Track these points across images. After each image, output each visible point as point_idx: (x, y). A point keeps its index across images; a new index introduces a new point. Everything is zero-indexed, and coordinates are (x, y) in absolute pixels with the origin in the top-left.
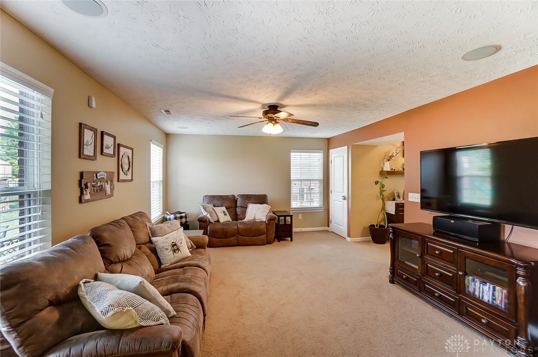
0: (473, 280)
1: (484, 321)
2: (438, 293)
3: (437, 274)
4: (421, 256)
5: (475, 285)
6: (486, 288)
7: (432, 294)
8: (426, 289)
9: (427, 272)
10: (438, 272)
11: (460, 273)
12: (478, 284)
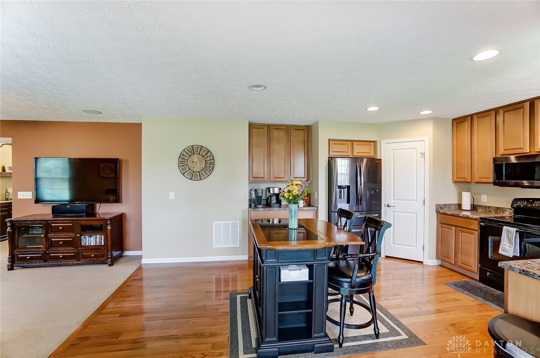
0: (85, 238)
1: (93, 256)
2: (61, 255)
3: (61, 243)
4: (46, 236)
5: (86, 240)
6: (92, 239)
7: (57, 258)
8: (51, 257)
9: (51, 244)
10: (61, 241)
11: (78, 235)
12: (87, 239)
